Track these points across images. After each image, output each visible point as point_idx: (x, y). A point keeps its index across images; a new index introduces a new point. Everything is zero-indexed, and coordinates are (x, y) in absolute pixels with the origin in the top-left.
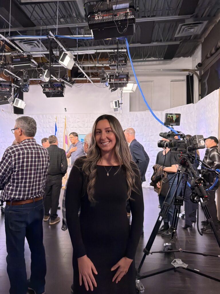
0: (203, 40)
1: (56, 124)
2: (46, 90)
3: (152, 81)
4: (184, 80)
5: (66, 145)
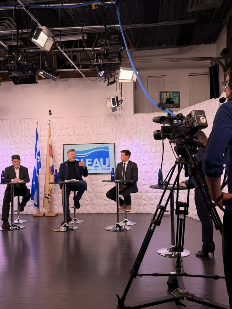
1: (37, 130)
2: (13, 74)
3: (164, 76)
4: (206, 74)
5: (51, 158)
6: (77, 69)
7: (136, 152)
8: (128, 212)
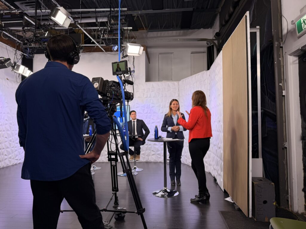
0: (220, 9)
2: (32, 45)
3: (171, 53)
4: (204, 52)
6: (98, 45)
7: (147, 113)
8: (137, 160)
